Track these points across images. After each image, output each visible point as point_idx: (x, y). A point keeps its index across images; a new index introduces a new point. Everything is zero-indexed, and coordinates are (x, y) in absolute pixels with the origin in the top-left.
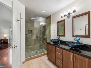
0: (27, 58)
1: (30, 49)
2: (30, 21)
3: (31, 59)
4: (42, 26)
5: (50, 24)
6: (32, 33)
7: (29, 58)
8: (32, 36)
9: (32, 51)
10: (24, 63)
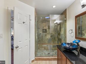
0: (37, 58)
1: (43, 48)
2: (44, 20)
3: (40, 59)
4: (57, 24)
5: (66, 21)
6: (46, 32)
7: (39, 59)
8: (46, 35)
9: (45, 51)
10: (33, 61)
